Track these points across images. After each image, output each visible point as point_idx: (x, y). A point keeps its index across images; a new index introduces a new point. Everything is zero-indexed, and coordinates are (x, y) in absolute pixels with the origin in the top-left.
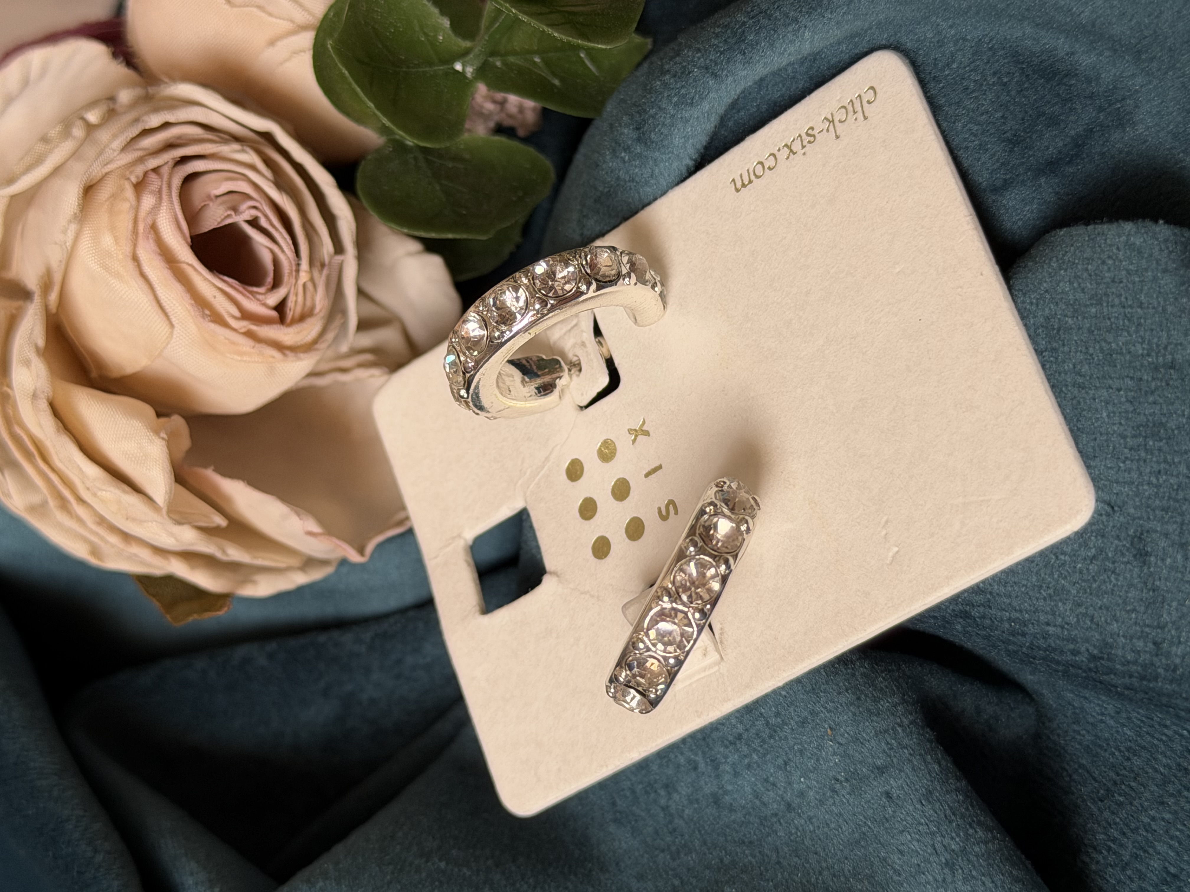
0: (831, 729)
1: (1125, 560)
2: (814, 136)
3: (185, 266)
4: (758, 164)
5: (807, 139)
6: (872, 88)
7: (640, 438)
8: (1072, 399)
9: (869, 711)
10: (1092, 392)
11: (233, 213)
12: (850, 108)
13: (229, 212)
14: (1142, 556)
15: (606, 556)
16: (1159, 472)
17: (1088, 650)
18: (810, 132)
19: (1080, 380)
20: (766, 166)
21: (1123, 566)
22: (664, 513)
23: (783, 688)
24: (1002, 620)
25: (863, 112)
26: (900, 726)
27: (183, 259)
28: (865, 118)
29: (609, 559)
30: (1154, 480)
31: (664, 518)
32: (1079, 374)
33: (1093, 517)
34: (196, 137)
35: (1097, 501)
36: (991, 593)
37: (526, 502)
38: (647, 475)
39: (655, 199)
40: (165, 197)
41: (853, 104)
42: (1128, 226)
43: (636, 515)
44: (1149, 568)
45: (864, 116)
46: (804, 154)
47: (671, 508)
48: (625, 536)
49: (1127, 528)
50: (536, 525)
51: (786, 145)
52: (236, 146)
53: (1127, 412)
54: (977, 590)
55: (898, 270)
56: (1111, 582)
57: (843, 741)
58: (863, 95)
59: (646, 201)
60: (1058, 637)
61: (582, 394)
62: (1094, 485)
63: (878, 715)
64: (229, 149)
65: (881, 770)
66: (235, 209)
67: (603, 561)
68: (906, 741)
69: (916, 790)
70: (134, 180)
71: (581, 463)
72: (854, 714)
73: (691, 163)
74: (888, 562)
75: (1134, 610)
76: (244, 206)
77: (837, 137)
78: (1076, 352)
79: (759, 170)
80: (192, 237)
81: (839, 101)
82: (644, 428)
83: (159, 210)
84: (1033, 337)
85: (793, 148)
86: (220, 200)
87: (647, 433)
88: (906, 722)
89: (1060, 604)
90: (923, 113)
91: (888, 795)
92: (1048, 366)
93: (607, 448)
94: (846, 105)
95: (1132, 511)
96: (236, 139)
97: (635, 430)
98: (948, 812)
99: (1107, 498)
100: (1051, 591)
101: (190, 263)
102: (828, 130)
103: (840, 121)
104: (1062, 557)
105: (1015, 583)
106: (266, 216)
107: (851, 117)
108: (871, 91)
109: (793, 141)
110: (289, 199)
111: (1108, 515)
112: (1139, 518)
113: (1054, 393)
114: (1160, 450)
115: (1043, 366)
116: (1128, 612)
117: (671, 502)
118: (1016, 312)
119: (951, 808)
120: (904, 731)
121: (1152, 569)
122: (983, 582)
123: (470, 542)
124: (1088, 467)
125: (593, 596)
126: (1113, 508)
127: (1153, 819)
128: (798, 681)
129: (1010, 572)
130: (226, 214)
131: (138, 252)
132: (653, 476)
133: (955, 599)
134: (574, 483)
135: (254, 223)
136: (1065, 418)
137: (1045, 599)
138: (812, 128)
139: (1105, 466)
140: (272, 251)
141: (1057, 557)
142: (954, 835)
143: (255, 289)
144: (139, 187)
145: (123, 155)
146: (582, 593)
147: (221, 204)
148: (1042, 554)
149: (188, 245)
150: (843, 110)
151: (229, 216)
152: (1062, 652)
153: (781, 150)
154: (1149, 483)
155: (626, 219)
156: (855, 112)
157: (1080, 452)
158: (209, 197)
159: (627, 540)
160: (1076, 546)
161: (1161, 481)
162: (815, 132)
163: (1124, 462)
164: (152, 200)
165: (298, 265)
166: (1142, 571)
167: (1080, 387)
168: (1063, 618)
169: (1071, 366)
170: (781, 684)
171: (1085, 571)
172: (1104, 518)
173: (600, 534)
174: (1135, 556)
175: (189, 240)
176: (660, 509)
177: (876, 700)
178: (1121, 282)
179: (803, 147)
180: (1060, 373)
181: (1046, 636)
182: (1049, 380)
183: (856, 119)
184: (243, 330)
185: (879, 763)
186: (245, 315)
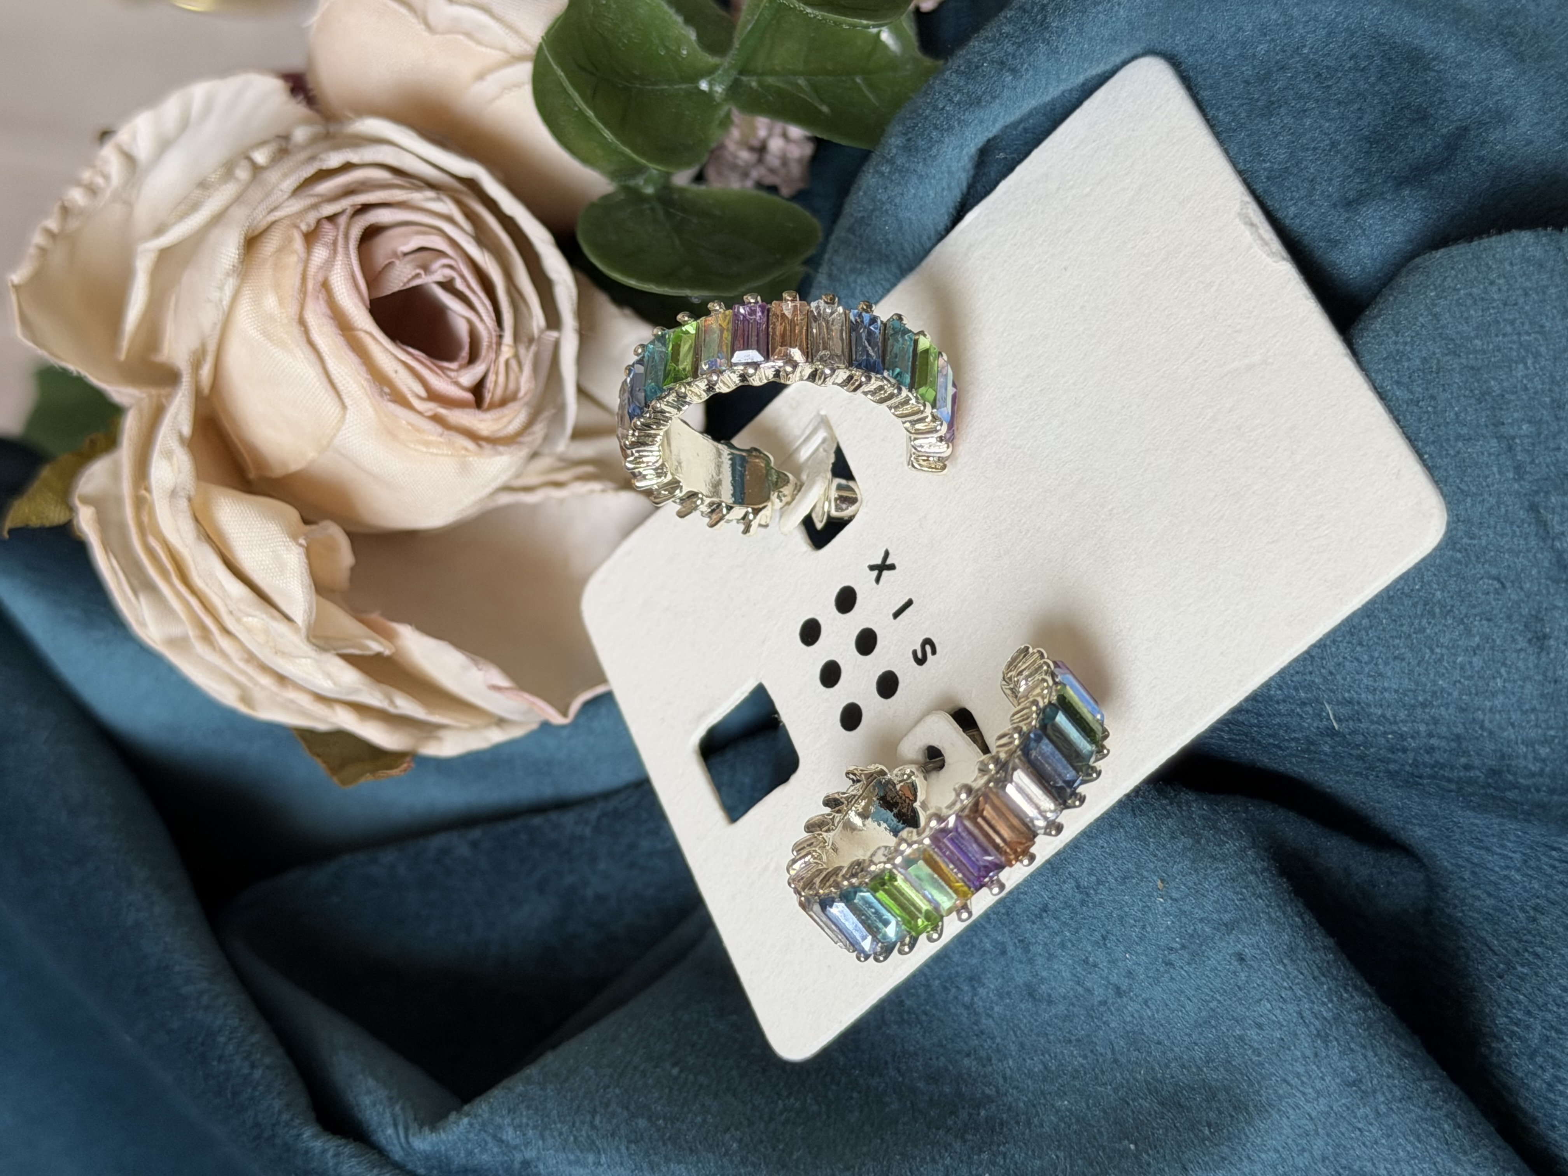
3: (362, 335)
11: (422, 272)
13: (418, 271)
27: (360, 327)
34: (382, 181)
40: (340, 250)
52: (430, 194)
64: (422, 197)
66: (426, 268)
70: (304, 227)
76: (436, 265)
80: (372, 302)
83: (333, 265)
86: (408, 258)
96: (432, 185)
101: (369, 330)
106: (463, 277)
110: (492, 258)
130: (413, 273)
131: (306, 316)
135: (448, 286)
140: (469, 321)
143: (446, 364)
144: (311, 237)
145: (293, 201)
147: (409, 262)
149: (367, 307)
151: (418, 276)
158: (395, 254)
164: (324, 254)
165: (500, 337)
175: (368, 302)
184: (429, 414)
186: (433, 396)
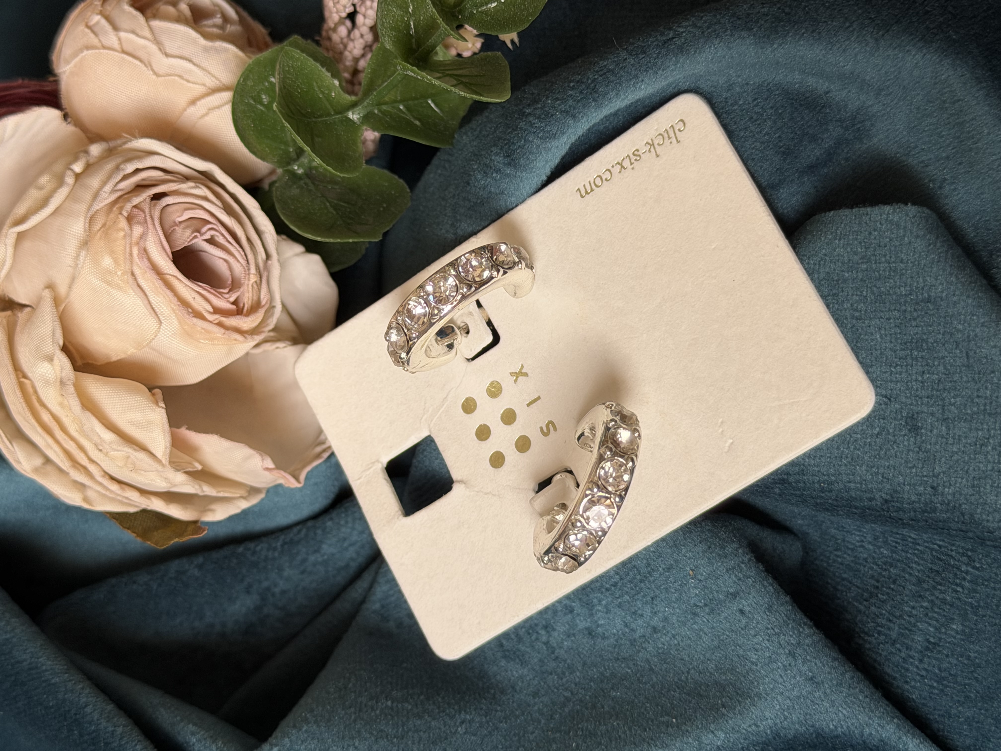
0: (692, 570)
1: (903, 433)
2: (639, 156)
3: (168, 277)
4: (597, 177)
5: (633, 158)
6: (682, 120)
7: (520, 378)
8: (852, 328)
9: (719, 555)
10: (867, 322)
11: (198, 234)
12: (666, 135)
13: (196, 234)
14: (915, 429)
15: (501, 466)
16: (923, 372)
17: (881, 497)
18: (636, 153)
19: (857, 314)
20: (604, 179)
21: (901, 438)
22: (545, 430)
23: (652, 545)
24: (813, 482)
25: (676, 138)
26: (743, 563)
27: (166, 272)
28: (678, 142)
29: (505, 467)
30: (920, 379)
31: (546, 434)
32: (856, 310)
33: (875, 406)
34: (159, 178)
35: (876, 395)
36: (804, 465)
37: (430, 431)
38: (528, 405)
39: (517, 206)
40: (150, 226)
41: (668, 133)
42: (887, 209)
43: (523, 434)
44: (921, 437)
45: (677, 140)
46: (633, 168)
47: (551, 426)
48: (515, 450)
49: (901, 412)
50: (441, 448)
51: (618, 163)
52: (191, 184)
53: (896, 334)
54: (793, 464)
55: (713, 247)
56: (894, 449)
57: (702, 578)
58: (674, 125)
59: (511, 207)
60: (858, 490)
61: (471, 350)
62: (873, 384)
63: (726, 557)
64: (185, 187)
65: (734, 595)
66: (199, 232)
67: (500, 469)
68: (749, 573)
69: (761, 605)
70: (125, 214)
71: (474, 400)
72: (709, 559)
73: (545, 178)
74: (726, 450)
75: (914, 466)
76: (204, 229)
77: (657, 156)
78: (853, 295)
79: (598, 182)
80: (172, 254)
81: (657, 130)
82: (524, 371)
83: (147, 236)
84: (819, 287)
85: (624, 164)
86: (183, 225)
87: (526, 375)
88: (746, 560)
89: (858, 467)
90: (722, 136)
91: (742, 612)
92: (831, 306)
93: (494, 387)
94: (662, 133)
95: (904, 400)
96: (187, 178)
97: (516, 373)
98: (785, 618)
99: (884, 392)
100: (848, 460)
101: (173, 274)
102: (650, 151)
103: (658, 144)
104: (855, 436)
105: (821, 456)
106: (223, 235)
107: (667, 142)
108: (681, 123)
109: (624, 159)
111: (886, 404)
112: (911, 404)
113: (837, 324)
114: (922, 357)
115: (828, 306)
116: (910, 468)
117: (551, 422)
118: (804, 271)
119: (786, 616)
120: (746, 566)
121: (924, 438)
122: (797, 458)
123: (385, 466)
124: (867, 373)
125: (494, 495)
126: (890, 399)
127: (913, 608)
128: (663, 540)
129: (817, 449)
130: (193, 235)
131: (134, 269)
132: (534, 404)
133: (776, 473)
134: (469, 415)
135: (211, 241)
136: (847, 341)
137: (846, 465)
138: (637, 150)
139: (881, 371)
140: (226, 261)
141: (851, 437)
142: (791, 633)
143: (222, 290)
144: (130, 219)
146: (486, 494)
147: (186, 228)
148: (840, 435)
149: (171, 260)
150: (661, 137)
151: (195, 237)
152: (861, 499)
153: (615, 167)
154: (916, 380)
155: (494, 221)
156: (669, 138)
157: (861, 363)
158: (175, 224)
159: (518, 452)
160: (865, 427)
161: (925, 378)
162: (640, 153)
163: (895, 368)
164: (141, 229)
165: (249, 269)
166: (916, 440)
167: (857, 319)
168: (861, 477)
169: (849, 305)
170: (650, 543)
171: (873, 444)
172: (883, 406)
173: (495, 450)
174: (909, 430)
175: (171, 256)
176: (541, 429)
177: (723, 547)
178: (885, 246)
179: (631, 164)
180: (841, 310)
181: (848, 490)
182: (833, 316)
183: (671, 143)
184: (216, 322)
185: (731, 590)
186: (217, 311)
